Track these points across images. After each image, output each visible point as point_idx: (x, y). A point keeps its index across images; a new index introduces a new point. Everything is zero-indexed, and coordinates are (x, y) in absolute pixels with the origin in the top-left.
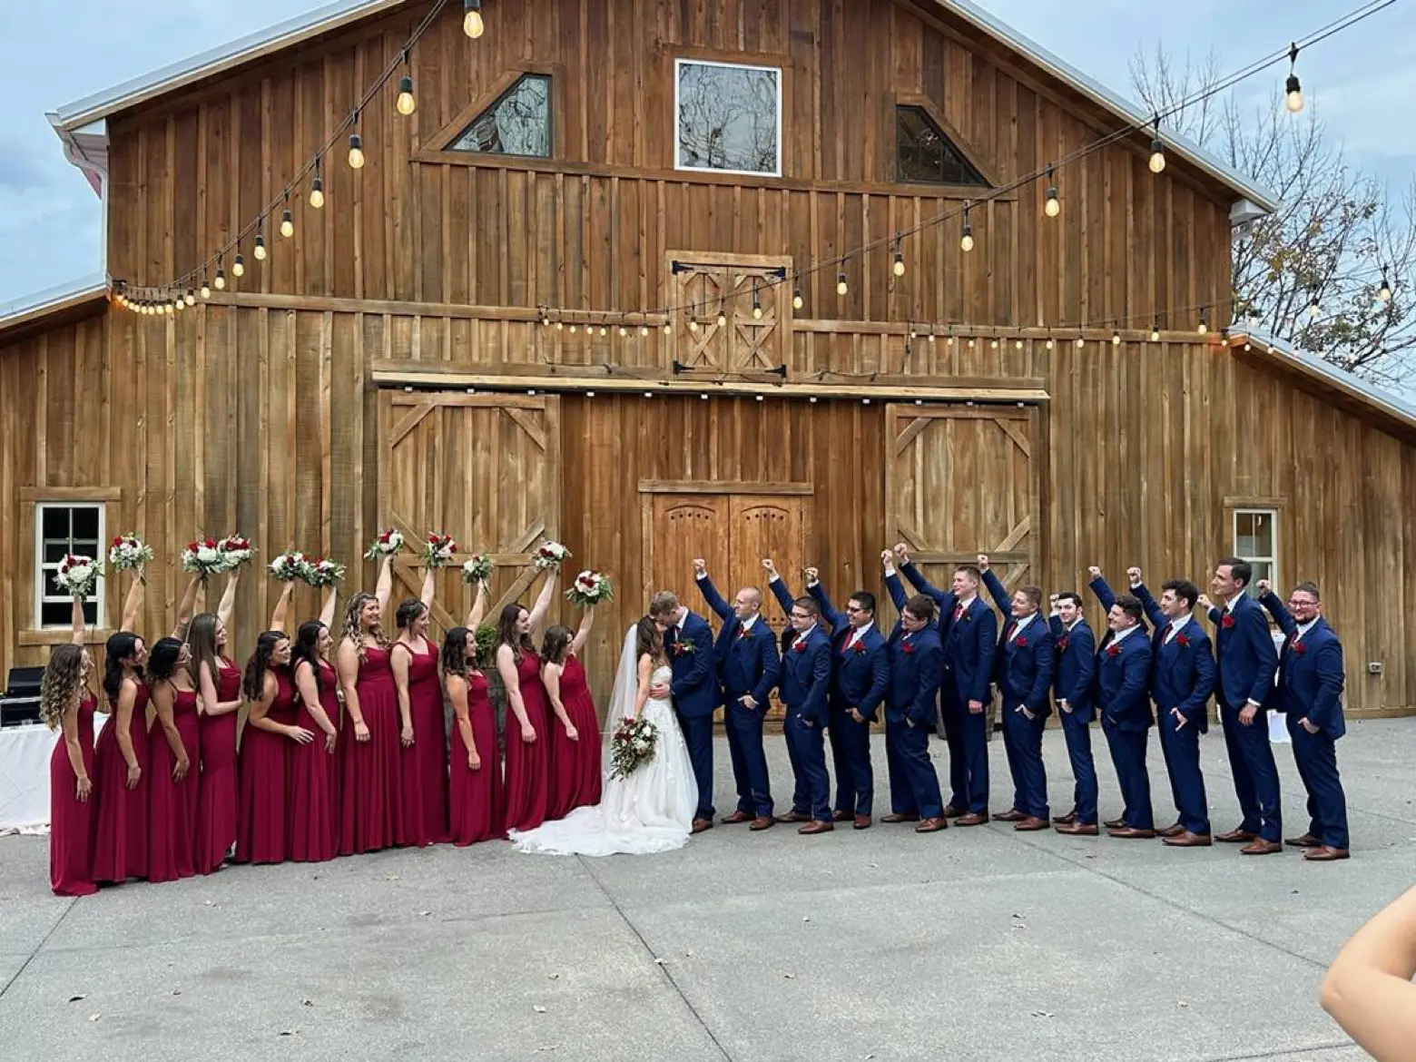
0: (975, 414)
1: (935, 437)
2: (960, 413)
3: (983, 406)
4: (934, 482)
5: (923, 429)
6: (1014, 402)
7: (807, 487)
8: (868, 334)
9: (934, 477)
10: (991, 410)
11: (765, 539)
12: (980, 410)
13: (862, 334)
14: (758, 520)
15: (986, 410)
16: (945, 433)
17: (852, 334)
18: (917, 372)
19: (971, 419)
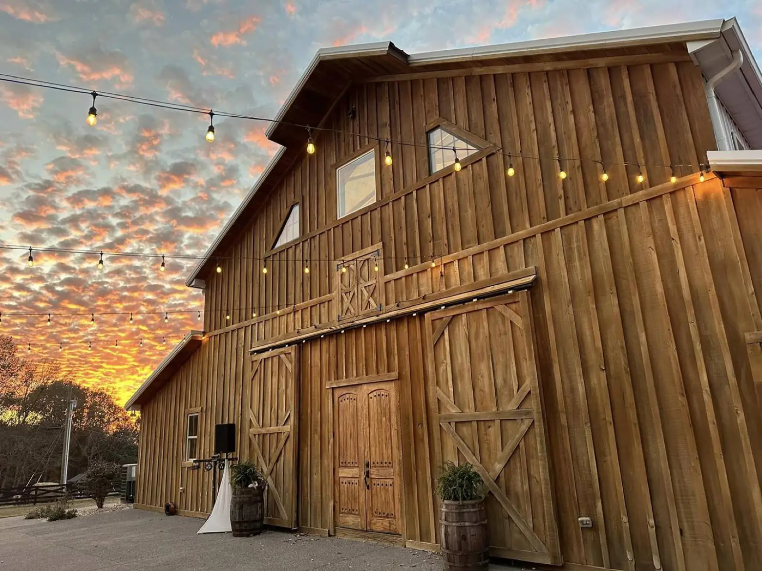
0: (480, 307)
1: (457, 329)
2: (470, 309)
3: (486, 299)
4: (460, 361)
5: (449, 324)
6: (504, 292)
7: (395, 374)
8: (421, 272)
9: (459, 357)
10: (490, 301)
11: (379, 410)
12: (483, 303)
13: (418, 273)
14: (375, 398)
15: (488, 302)
16: (462, 324)
17: (412, 274)
18: (450, 286)
19: (478, 310)
